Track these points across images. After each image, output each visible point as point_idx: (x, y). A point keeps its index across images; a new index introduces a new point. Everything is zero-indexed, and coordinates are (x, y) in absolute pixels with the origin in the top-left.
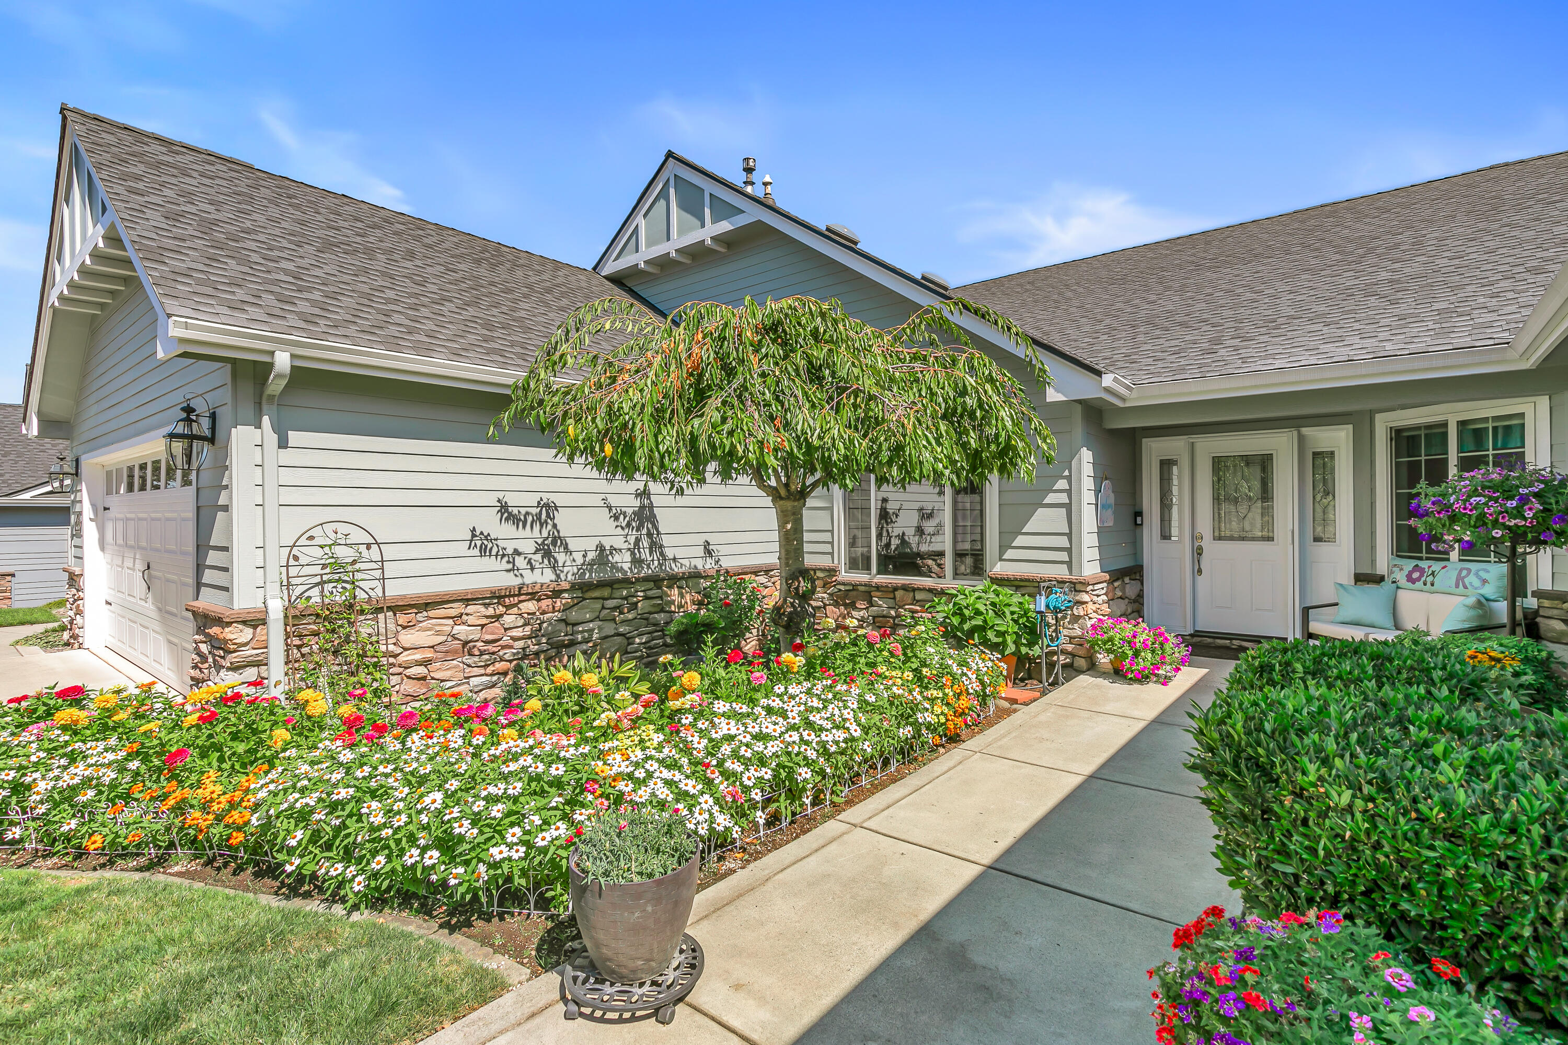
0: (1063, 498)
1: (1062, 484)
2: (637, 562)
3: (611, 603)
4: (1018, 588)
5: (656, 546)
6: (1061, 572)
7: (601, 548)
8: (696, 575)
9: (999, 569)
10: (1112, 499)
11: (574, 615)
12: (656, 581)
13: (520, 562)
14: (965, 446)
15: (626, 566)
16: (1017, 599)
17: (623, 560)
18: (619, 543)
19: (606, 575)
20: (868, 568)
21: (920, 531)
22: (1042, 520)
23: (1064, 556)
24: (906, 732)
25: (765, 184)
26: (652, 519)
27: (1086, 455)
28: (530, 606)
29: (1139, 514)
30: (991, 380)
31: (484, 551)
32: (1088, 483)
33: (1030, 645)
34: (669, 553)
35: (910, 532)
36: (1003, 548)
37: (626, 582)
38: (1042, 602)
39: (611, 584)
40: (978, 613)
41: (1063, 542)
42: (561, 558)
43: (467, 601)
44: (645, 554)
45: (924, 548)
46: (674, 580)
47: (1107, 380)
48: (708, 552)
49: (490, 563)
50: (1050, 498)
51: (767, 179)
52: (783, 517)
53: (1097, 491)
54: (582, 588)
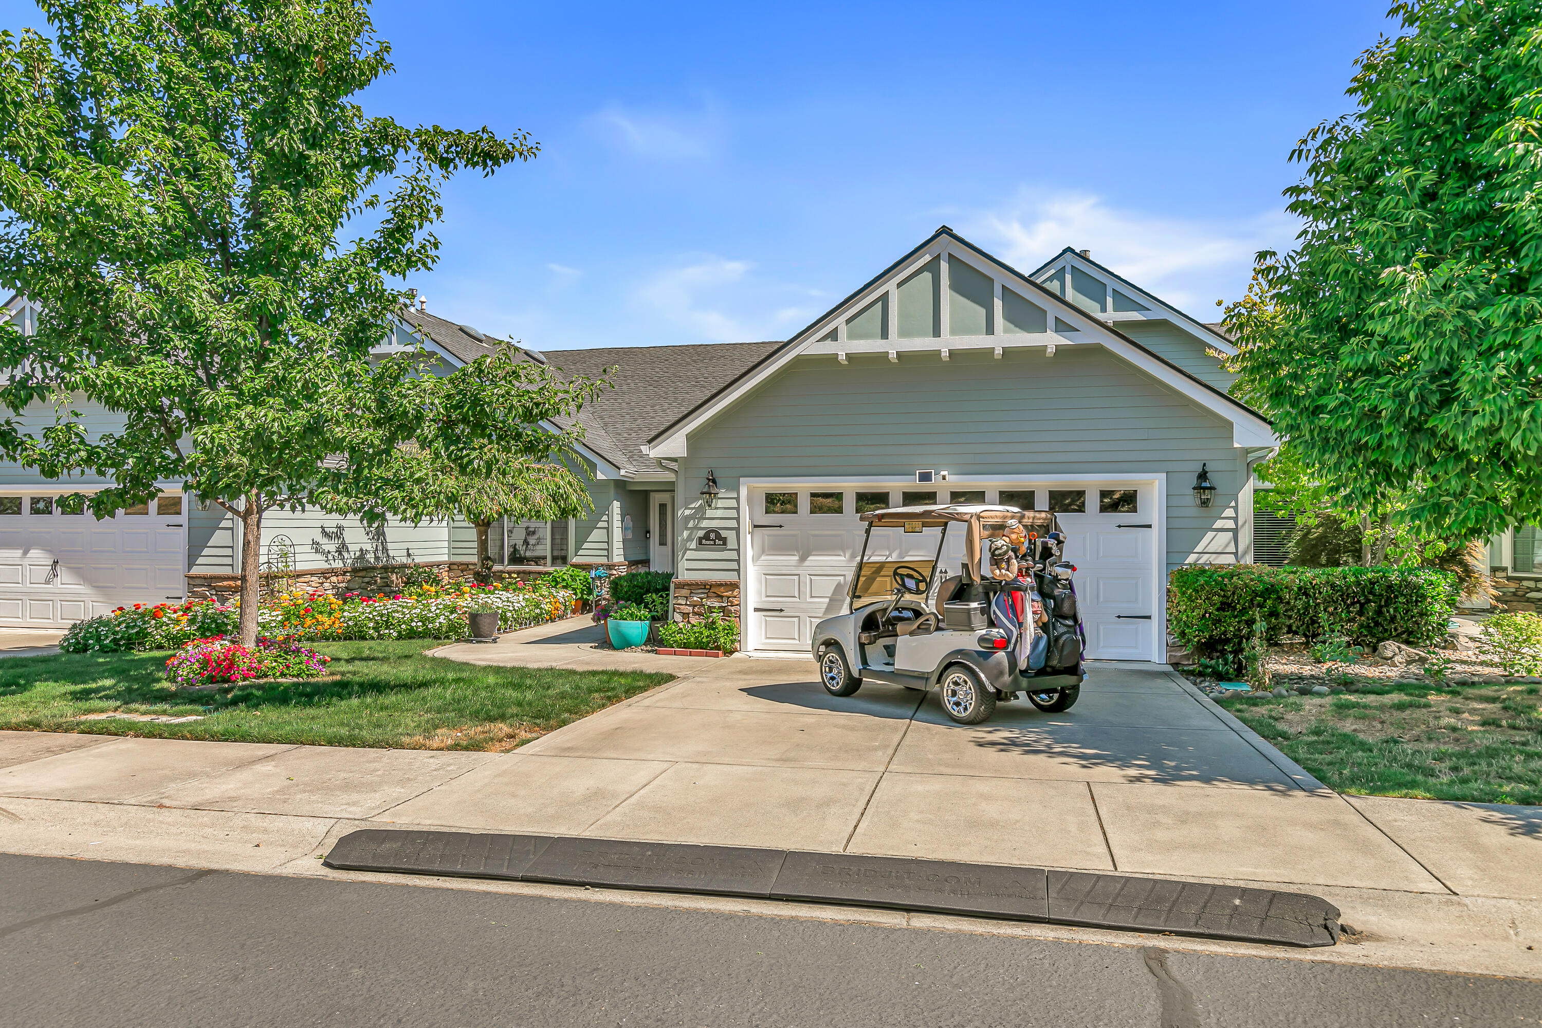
0: (605, 525)
1: (605, 518)
2: (377, 558)
3: (367, 580)
4: (584, 569)
5: (385, 550)
6: (604, 560)
7: (361, 550)
8: (405, 566)
9: (575, 560)
10: (631, 525)
11: (351, 586)
12: (385, 569)
13: (330, 557)
14: (559, 507)
15: (372, 560)
16: (583, 573)
17: (370, 557)
18: (368, 547)
19: (365, 565)
20: (502, 562)
21: (526, 542)
22: (597, 535)
23: (605, 553)
24: (538, 611)
25: (422, 302)
26: (384, 534)
27: (616, 504)
28: (334, 579)
29: (648, 532)
30: (569, 482)
31: (317, 551)
32: (617, 517)
33: (589, 594)
34: (391, 553)
35: (520, 543)
36: (577, 550)
37: (374, 568)
38: (593, 574)
39: (365, 569)
40: (564, 580)
41: (605, 546)
42: (346, 555)
43: (312, 575)
44: (380, 554)
45: (528, 554)
46: (393, 569)
47: (623, 472)
48: (409, 555)
49: (319, 556)
50: (600, 524)
51: (423, 299)
52: (480, 534)
53: (622, 521)
54: (355, 571)
